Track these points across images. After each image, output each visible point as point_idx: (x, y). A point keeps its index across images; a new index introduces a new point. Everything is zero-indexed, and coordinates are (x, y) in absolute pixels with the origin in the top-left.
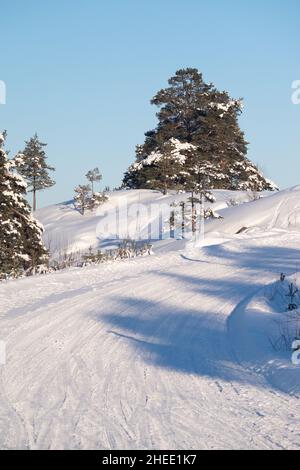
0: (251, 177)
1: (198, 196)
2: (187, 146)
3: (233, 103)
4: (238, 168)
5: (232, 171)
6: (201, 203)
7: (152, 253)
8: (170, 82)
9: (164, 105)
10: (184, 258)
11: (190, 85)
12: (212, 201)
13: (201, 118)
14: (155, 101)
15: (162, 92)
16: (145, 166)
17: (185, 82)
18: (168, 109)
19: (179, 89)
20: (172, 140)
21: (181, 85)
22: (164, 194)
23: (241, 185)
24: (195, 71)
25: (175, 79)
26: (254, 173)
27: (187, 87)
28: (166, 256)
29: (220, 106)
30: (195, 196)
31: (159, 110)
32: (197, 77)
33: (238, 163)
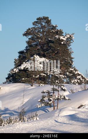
0: (78, 77)
1: (57, 88)
2: (43, 59)
3: (69, 36)
4: (71, 72)
5: (68, 73)
6: (58, 91)
7: (38, 119)
8: (34, 24)
9: (30, 37)
10: (57, 122)
11: (45, 26)
12: (64, 90)
13: (51, 44)
14: (25, 35)
15: (29, 29)
16: (20, 70)
17: (41, 24)
18: (32, 39)
19: (38, 28)
20: (35, 56)
21: (40, 26)
22: (32, 86)
23: (73, 81)
24: (47, 18)
25: (36, 22)
26: (79, 75)
27: (43, 27)
28: (46, 121)
29: (61, 38)
30: (55, 87)
31: (27, 40)
32: (48, 21)
33: (71, 69)
